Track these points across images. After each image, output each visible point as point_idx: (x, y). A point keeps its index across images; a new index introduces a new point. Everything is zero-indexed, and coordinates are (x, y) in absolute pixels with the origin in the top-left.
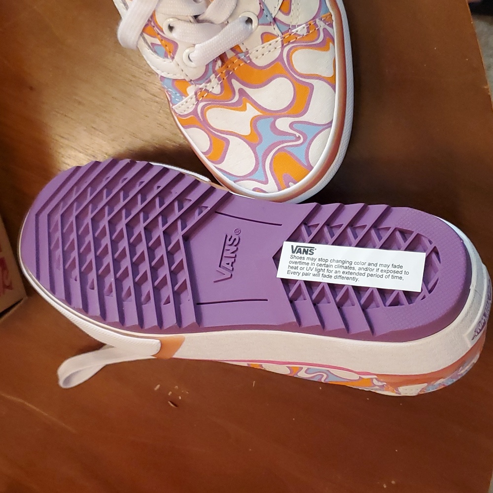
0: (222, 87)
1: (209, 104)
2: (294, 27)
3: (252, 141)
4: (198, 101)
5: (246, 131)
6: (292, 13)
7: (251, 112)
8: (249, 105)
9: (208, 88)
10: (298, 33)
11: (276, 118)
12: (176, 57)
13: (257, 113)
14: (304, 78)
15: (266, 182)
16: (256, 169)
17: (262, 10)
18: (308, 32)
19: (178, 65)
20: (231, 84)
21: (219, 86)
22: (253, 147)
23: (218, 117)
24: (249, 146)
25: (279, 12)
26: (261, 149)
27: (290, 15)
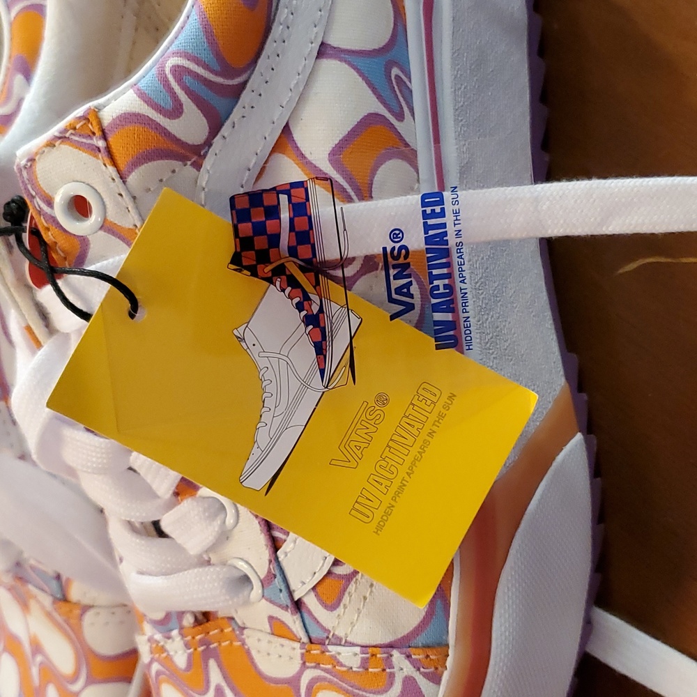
2: (338, 642)
6: (340, 610)
10: (341, 658)
25: (312, 594)
27: (336, 613)
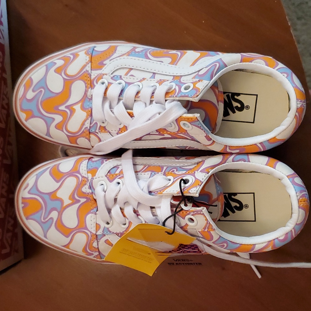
0: (84, 193)
1: (79, 182)
3: (52, 195)
4: (83, 177)
5: (59, 194)
7: (67, 202)
8: (70, 202)
9: (86, 185)
11: (59, 212)
12: (106, 178)
13: (65, 204)
14: (73, 235)
15: (29, 193)
16: (38, 190)
17: (110, 232)
18: (93, 247)
19: (102, 177)
20: (84, 198)
21: (85, 192)
22: (50, 194)
23: (71, 183)
24: (51, 193)
26: (47, 197)
